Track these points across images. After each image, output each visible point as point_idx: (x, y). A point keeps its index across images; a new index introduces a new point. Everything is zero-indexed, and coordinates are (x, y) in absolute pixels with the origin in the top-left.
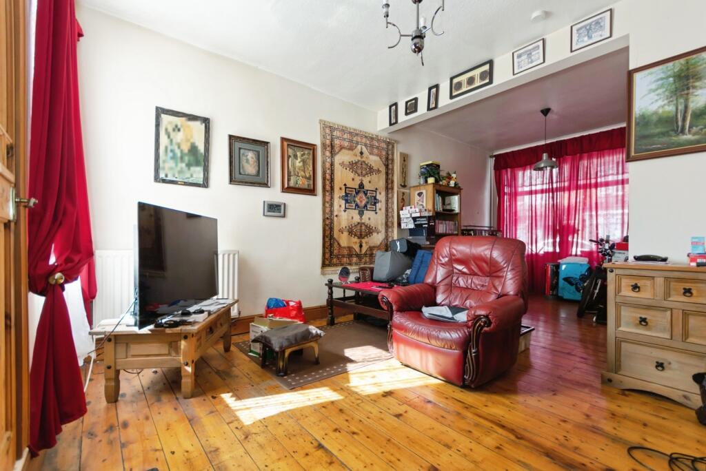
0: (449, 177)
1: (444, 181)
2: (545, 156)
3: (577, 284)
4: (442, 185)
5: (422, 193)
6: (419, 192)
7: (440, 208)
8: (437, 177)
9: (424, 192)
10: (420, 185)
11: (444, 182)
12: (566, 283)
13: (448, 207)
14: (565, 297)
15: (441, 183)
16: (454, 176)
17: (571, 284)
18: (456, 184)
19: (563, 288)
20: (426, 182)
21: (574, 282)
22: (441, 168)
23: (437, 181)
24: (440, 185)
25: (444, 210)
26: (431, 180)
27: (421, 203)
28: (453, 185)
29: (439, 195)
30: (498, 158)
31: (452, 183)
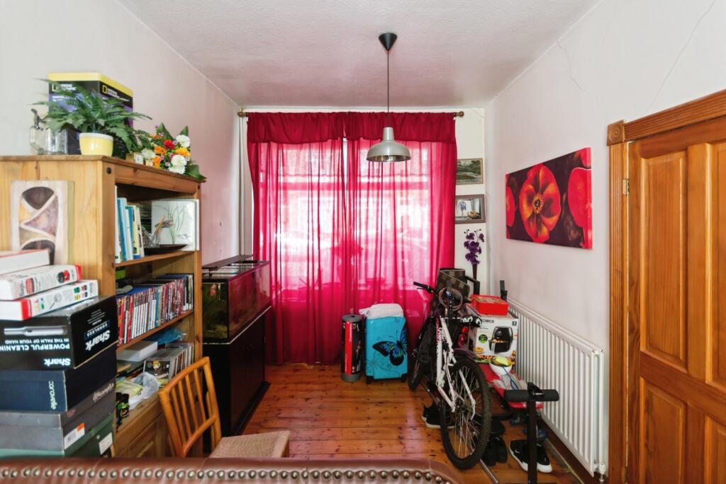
0: (169, 145)
1: (148, 153)
2: (388, 132)
3: (391, 352)
4: (143, 168)
5: (48, 192)
6: (31, 185)
7: (132, 248)
8: (122, 133)
9: (59, 189)
10: (40, 157)
11: (146, 157)
12: (377, 352)
13: (165, 239)
14: (376, 377)
15: (138, 159)
16: (184, 141)
17: (384, 353)
18: (189, 168)
19: (374, 363)
20: (74, 147)
21: (388, 350)
22: (137, 107)
23: (121, 150)
24: (136, 168)
25: (148, 252)
26: (96, 144)
27: (40, 235)
28: (182, 171)
29: (130, 200)
30: (254, 120)
31: (178, 164)
